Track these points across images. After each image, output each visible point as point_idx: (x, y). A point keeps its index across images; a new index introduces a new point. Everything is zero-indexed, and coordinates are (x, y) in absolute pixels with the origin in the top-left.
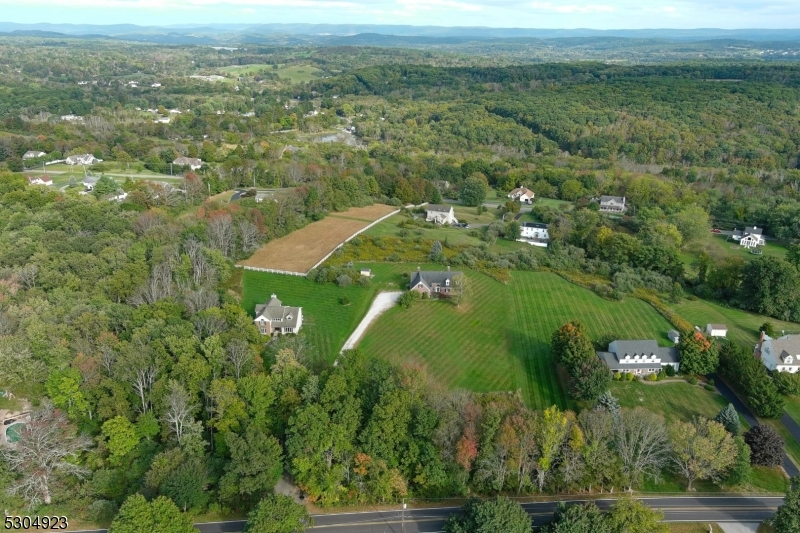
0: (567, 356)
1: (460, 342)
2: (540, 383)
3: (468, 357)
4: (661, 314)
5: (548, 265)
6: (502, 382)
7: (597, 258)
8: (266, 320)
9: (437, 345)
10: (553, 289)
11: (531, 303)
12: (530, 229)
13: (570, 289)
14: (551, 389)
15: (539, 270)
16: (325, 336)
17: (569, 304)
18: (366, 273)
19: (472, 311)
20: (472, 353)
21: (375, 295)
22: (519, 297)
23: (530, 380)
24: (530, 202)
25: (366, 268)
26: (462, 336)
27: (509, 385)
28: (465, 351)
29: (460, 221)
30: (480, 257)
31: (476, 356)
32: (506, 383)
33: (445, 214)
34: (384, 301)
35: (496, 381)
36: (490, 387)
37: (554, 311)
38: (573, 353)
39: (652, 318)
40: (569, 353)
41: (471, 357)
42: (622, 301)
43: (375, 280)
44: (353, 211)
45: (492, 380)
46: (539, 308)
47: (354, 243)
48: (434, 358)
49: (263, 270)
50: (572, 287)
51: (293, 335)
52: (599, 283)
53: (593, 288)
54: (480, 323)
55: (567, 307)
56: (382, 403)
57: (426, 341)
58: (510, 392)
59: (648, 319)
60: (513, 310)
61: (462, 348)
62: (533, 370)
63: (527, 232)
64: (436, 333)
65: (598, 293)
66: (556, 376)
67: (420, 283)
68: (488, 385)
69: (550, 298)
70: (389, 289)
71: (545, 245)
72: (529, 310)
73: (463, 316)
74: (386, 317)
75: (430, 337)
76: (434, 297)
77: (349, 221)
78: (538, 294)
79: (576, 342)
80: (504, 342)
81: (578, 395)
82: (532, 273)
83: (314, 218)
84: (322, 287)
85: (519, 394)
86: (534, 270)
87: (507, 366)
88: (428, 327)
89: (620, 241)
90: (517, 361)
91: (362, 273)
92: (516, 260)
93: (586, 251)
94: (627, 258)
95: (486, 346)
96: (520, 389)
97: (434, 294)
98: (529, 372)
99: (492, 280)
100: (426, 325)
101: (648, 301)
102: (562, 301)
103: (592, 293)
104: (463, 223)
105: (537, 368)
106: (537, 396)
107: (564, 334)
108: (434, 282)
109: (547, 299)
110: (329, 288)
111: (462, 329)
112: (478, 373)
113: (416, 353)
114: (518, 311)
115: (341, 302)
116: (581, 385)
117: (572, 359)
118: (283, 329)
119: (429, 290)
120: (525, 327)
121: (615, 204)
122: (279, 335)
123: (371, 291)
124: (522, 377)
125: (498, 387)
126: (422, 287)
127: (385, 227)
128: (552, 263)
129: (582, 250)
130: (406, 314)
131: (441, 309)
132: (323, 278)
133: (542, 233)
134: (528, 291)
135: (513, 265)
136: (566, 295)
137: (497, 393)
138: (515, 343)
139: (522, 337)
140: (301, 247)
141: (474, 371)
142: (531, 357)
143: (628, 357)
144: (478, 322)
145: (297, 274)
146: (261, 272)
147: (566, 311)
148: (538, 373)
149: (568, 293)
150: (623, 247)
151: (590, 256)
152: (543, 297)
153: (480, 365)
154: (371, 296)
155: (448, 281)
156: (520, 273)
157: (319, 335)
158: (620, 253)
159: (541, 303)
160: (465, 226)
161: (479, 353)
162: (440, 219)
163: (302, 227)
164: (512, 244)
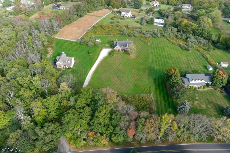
0: (171, 82)
1: (131, 71)
2: (160, 90)
3: (134, 78)
4: (204, 57)
5: (164, 36)
6: (146, 89)
7: (181, 32)
8: (60, 63)
9: (122, 73)
10: (165, 46)
11: (157, 53)
12: (158, 19)
13: (171, 46)
14: (163, 93)
15: (161, 38)
16: (82, 68)
17: (171, 53)
18: (98, 41)
19: (136, 57)
20: (135, 76)
21: (101, 50)
22: (153, 50)
23: (156, 88)
24: (158, 6)
25: (98, 38)
26: (132, 69)
27: (148, 91)
28: (133, 76)
29: (133, 16)
30: (140, 33)
31: (137, 77)
32: (147, 90)
33: (127, 13)
34: (105, 52)
35: (143, 89)
36: (141, 91)
37: (166, 57)
38: (173, 81)
39: (200, 59)
40: (172, 81)
41: (135, 78)
42: (190, 51)
43: (101, 43)
44: (95, 12)
45: (142, 88)
46: (160, 56)
47: (94, 27)
48: (121, 79)
50: (172, 45)
51: (71, 68)
52: (182, 43)
53: (180, 46)
54: (138, 63)
55: (170, 54)
56: (99, 111)
57: (118, 71)
58: (149, 94)
59: (199, 59)
60: (150, 57)
61: (131, 74)
62: (157, 84)
63: (157, 21)
64: (123, 67)
65: (182, 48)
66: (166, 87)
67: (117, 46)
68: (141, 90)
69: (164, 50)
70: (106, 47)
71: (163, 26)
72: (156, 56)
73: (132, 60)
74: (105, 59)
75: (120, 69)
76: (122, 51)
77: (94, 17)
78: (160, 49)
79: (175, 77)
80: (147, 71)
81: (174, 97)
82: (158, 39)
83: (81, 16)
84: (82, 46)
85: (152, 96)
86: (159, 38)
87: (148, 82)
88: (120, 65)
89: (190, 26)
90: (151, 80)
91: (97, 40)
92: (153, 34)
93: (177, 29)
94: (192, 32)
95: (140, 73)
96: (152, 93)
97: (122, 50)
98: (156, 85)
99: (144, 43)
100: (119, 64)
101: (199, 51)
102: (168, 52)
103: (179, 48)
104: (134, 17)
105: (159, 83)
106: (159, 96)
107: (170, 72)
108: (122, 45)
109: (163, 51)
110: (84, 47)
111: (132, 66)
112: (137, 85)
113: (115, 76)
114: (152, 57)
115: (89, 53)
116: (175, 95)
117: (172, 83)
118: (67, 66)
119: (120, 49)
120: (155, 64)
121: (187, 7)
122: (66, 68)
123: (100, 48)
124: (153, 88)
125: (144, 92)
126: (118, 48)
127: (106, 19)
128: (165, 35)
129: (176, 29)
130: (112, 59)
131: (125, 56)
132: (82, 43)
133: (162, 21)
134: (156, 48)
135: (151, 36)
136: (170, 49)
137: (144, 95)
138: (151, 71)
139: (154, 69)
140: (75, 29)
141: (136, 84)
142: (157, 78)
143: (193, 81)
144: (137, 63)
145: (73, 41)
146: (61, 39)
147: (170, 56)
148: (159, 85)
149: (171, 48)
150: (191, 28)
151: (179, 31)
152: (162, 50)
153: (138, 82)
154: (99, 51)
155: (127, 45)
156: (154, 39)
157: (80, 68)
158: (190, 30)
159: (161, 53)
160: (135, 18)
161: (138, 76)
162: (126, 15)
163: (76, 20)
164: (151, 26)
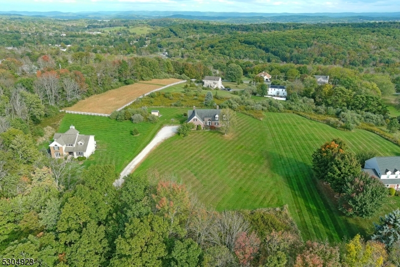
0: (334, 172)
1: (227, 162)
2: (304, 198)
3: (235, 175)
4: (387, 139)
5: (290, 109)
6: (269, 198)
7: (324, 105)
8: (59, 145)
9: (207, 165)
10: (298, 123)
11: (283, 132)
12: (273, 89)
13: (310, 123)
14: (317, 205)
15: (285, 112)
16: (112, 160)
17: (313, 133)
18: (156, 114)
19: (237, 139)
20: (238, 171)
21: (160, 128)
22: (273, 128)
23: (295, 195)
24: (269, 80)
25: (155, 110)
26: (229, 157)
27: (276, 201)
28: (232, 170)
29: (226, 87)
30: (241, 103)
31: (243, 174)
32: (272, 199)
33: (215, 82)
34: (166, 132)
35: (262, 197)
36: (257, 203)
37: (303, 138)
38: (340, 169)
39: (382, 143)
40: (336, 169)
41: (238, 175)
42: (353, 131)
43: (162, 118)
44: (155, 81)
45: (258, 196)
46: (290, 136)
47: (151, 96)
48: (204, 176)
49: (79, 113)
50: (311, 122)
51: (84, 158)
52: (333, 120)
53: (328, 123)
54: (244, 147)
55: (312, 134)
57: (198, 162)
58: (278, 209)
59: (380, 143)
60: (269, 137)
61: (229, 167)
62: (296, 186)
63: (272, 91)
64: (207, 155)
65: (332, 126)
66: (319, 191)
67: (195, 117)
68: (255, 201)
69: (297, 129)
70: (171, 124)
71: (284, 99)
72: (283, 137)
73: (229, 142)
74: (166, 143)
75: (202, 159)
76: (207, 129)
77: (151, 85)
78: (287, 126)
79: (343, 158)
80: (266, 162)
81: (351, 212)
82: (280, 114)
83: (126, 83)
84: (120, 123)
85: (286, 211)
86: (281, 111)
87: (272, 183)
88: (200, 151)
89: (340, 92)
90: (279, 178)
91: (153, 113)
92: (267, 105)
93: (315, 100)
94: (345, 104)
95: (251, 166)
96: (287, 206)
97: (206, 127)
98: (292, 188)
99: (251, 118)
100: (199, 149)
101: (372, 131)
102: (306, 130)
103: (328, 126)
104: (227, 89)
105: (299, 184)
106: (305, 211)
108: (206, 117)
109: (294, 129)
110: (126, 124)
111: (229, 152)
112: (245, 189)
113: (189, 171)
114: (274, 138)
115: (132, 134)
116: (355, 202)
117: (339, 175)
118: (75, 153)
119: (202, 123)
120: (282, 150)
121: (323, 80)
122: (72, 159)
123: (158, 126)
124: (286, 194)
125: (265, 204)
126: (197, 120)
127: (175, 88)
128: (293, 107)
129: (312, 100)
130: (183, 141)
131: (212, 137)
132: (121, 117)
133: (282, 92)
134: (279, 124)
135: (266, 108)
136: (309, 127)
137: (264, 210)
138: (275, 163)
139: (281, 157)
140: (113, 99)
141: (241, 188)
142: (291, 174)
143: (389, 173)
144: (241, 147)
145: (103, 115)
146: (78, 114)
147: (312, 137)
148: (301, 189)
149: (310, 125)
150: (342, 97)
151: (317, 104)
152: (291, 128)
153: (246, 182)
154: (156, 129)
155: (217, 116)
156: (271, 114)
157: (107, 158)
158: (340, 101)
159: (291, 132)
160: (229, 90)
161: (245, 172)
162: (212, 85)
163: (116, 88)
164: (262, 98)
